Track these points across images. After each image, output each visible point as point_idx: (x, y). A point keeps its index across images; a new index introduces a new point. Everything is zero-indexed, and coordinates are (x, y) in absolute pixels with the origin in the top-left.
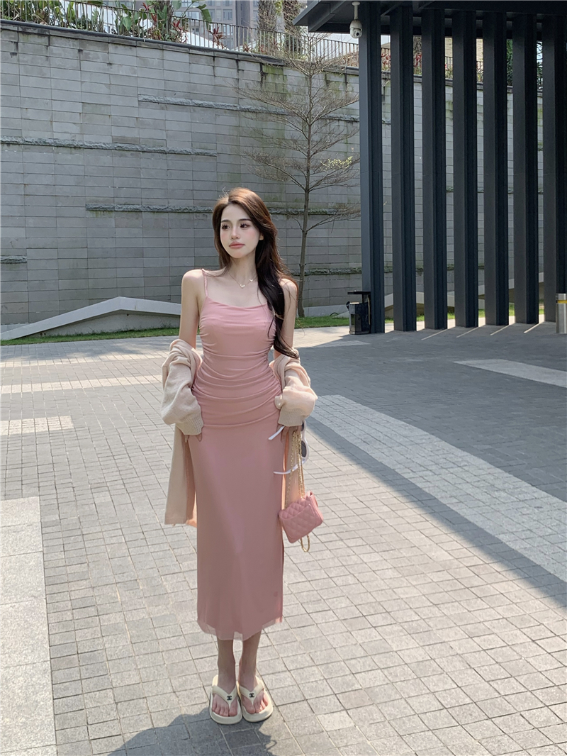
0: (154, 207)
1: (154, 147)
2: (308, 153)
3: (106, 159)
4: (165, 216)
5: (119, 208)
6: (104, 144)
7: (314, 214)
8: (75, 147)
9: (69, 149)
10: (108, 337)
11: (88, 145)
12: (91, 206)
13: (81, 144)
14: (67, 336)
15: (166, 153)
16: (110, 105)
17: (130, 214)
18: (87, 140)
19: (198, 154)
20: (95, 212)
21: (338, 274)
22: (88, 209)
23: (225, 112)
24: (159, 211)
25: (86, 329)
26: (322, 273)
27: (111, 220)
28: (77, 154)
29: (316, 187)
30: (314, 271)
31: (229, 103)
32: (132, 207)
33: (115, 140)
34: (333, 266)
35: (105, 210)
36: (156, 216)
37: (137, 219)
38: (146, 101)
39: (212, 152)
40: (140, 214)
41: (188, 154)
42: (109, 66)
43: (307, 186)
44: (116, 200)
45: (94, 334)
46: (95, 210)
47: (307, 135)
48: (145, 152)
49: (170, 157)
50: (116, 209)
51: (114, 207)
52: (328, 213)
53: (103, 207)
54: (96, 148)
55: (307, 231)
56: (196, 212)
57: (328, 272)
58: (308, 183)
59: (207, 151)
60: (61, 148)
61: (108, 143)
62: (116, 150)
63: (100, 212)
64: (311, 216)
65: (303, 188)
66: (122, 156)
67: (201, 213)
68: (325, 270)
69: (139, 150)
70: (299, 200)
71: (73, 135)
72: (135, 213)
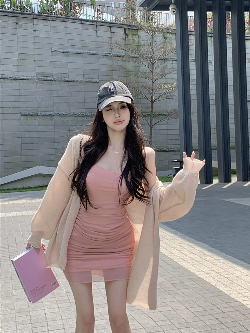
0: (62, 113)
1: (61, 78)
2: (152, 80)
3: (33, 86)
4: (68, 118)
5: (40, 114)
6: (31, 77)
7: (158, 116)
8: (14, 79)
9: (10, 80)
10: (31, 189)
11: (22, 78)
12: (23, 113)
13: (18, 77)
14: (8, 190)
15: (68, 82)
16: (35, 54)
17: (47, 117)
18: (21, 75)
19: (87, 82)
20: (26, 117)
21: (173, 151)
22: (22, 115)
23: (104, 57)
24: (64, 116)
25: (19, 185)
26: (163, 151)
27: (35, 121)
28: (15, 83)
29: (157, 100)
30: (158, 149)
31: (106, 51)
32: (48, 113)
33: (38, 75)
34: (171, 147)
35: (32, 115)
36: (62, 118)
37: (51, 120)
38: (56, 51)
39: (96, 80)
40: (53, 117)
41: (81, 82)
42: (34, 32)
43: (152, 99)
44: (39, 109)
45: (23, 188)
46: (26, 115)
47: (151, 70)
48: (56, 81)
49: (71, 84)
50: (38, 115)
51: (37, 113)
52: (167, 115)
53: (31, 113)
54: (26, 79)
55: (153, 126)
56: (86, 116)
57: (168, 150)
58: (152, 97)
59: (93, 80)
60: (6, 80)
61: (34, 76)
62: (38, 80)
63: (29, 116)
64: (156, 117)
65: (149, 100)
66: (42, 83)
67: (89, 116)
68: (166, 149)
69: (52, 80)
70: (147, 108)
71: (13, 72)
72: (50, 117)
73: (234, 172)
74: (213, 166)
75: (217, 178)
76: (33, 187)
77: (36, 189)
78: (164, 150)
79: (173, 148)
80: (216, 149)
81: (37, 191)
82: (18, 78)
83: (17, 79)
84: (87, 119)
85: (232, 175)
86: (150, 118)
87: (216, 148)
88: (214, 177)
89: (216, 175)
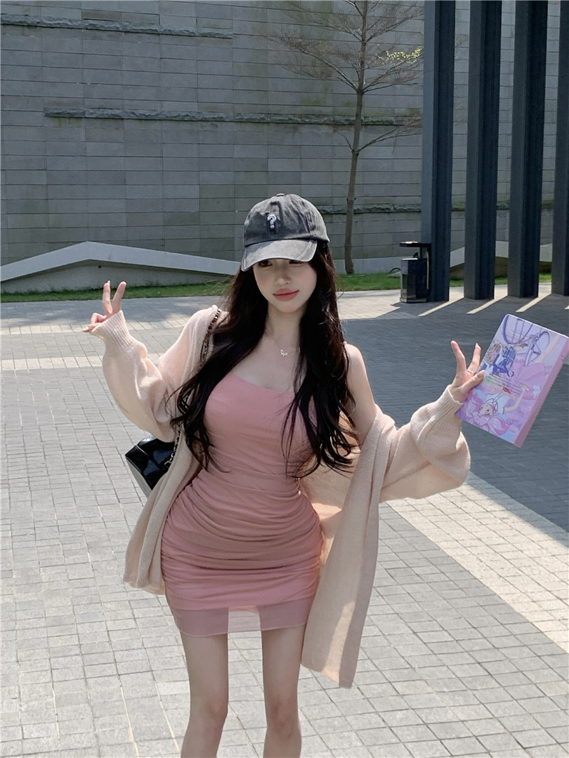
0: (141, 112)
1: (141, 25)
2: (363, 36)
3: (73, 43)
4: (157, 125)
5: (91, 114)
6: (70, 20)
7: (374, 124)
8: (29, 26)
9: (20, 28)
10: (71, 296)
11: (48, 22)
12: (51, 111)
13: (39, 21)
14: (17, 294)
15: (159, 34)
17: (107, 122)
18: (46, 15)
19: (204, 36)
20: (56, 119)
21: (405, 211)
22: (47, 115)
24: (147, 119)
25: (43, 285)
26: (383, 211)
27: (79, 131)
28: (32, 35)
29: (373, 88)
30: (371, 207)
32: (110, 112)
33: (86, 16)
34: (399, 202)
35: (71, 116)
36: (143, 125)
37: (117, 129)
39: (226, 33)
40: (120, 122)
41: (191, 35)
43: (361, 84)
44: (87, 102)
45: (53, 292)
46: (58, 116)
47: (361, 10)
48: (129, 32)
49: (166, 39)
50: (87, 116)
51: (84, 112)
52: (394, 123)
53: (68, 112)
54: (58, 26)
55: (359, 150)
56: (202, 121)
57: (392, 209)
58: (361, 80)
59: (219, 31)
60: (10, 27)
61: (76, 19)
62: (87, 29)
63: (62, 119)
64: (369, 127)
65: (354, 87)
66: (95, 38)
67: (208, 121)
68: (387, 206)
69: (121, 29)
70: (348, 104)
71: (26, 8)
72: (113, 121)
73: (547, 269)
74: (496, 256)
75: (505, 284)
76: (76, 289)
77: (82, 297)
78: (383, 209)
79: (405, 206)
80: (507, 209)
81: (84, 302)
82: (39, 23)
83: (36, 26)
84: (202, 127)
85: (541, 276)
86: (353, 129)
87: (507, 206)
88: (496, 281)
89: (503, 276)
